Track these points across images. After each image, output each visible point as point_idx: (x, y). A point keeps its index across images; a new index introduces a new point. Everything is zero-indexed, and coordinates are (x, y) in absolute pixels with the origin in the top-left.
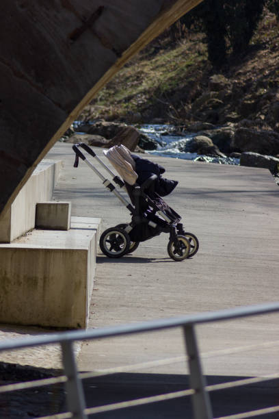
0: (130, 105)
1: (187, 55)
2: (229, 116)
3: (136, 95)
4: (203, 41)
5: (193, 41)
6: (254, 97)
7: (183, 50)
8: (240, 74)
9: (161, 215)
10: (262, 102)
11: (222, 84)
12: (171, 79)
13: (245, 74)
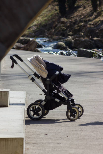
0: (30, 30)
1: (51, 11)
2: (69, 34)
3: (32, 27)
4: (57, 5)
5: (53, 5)
6: (78, 26)
7: (49, 10)
8: (72, 17)
9: (62, 95)
10: (82, 28)
11: (65, 22)
12: (45, 20)
13: (74, 17)
